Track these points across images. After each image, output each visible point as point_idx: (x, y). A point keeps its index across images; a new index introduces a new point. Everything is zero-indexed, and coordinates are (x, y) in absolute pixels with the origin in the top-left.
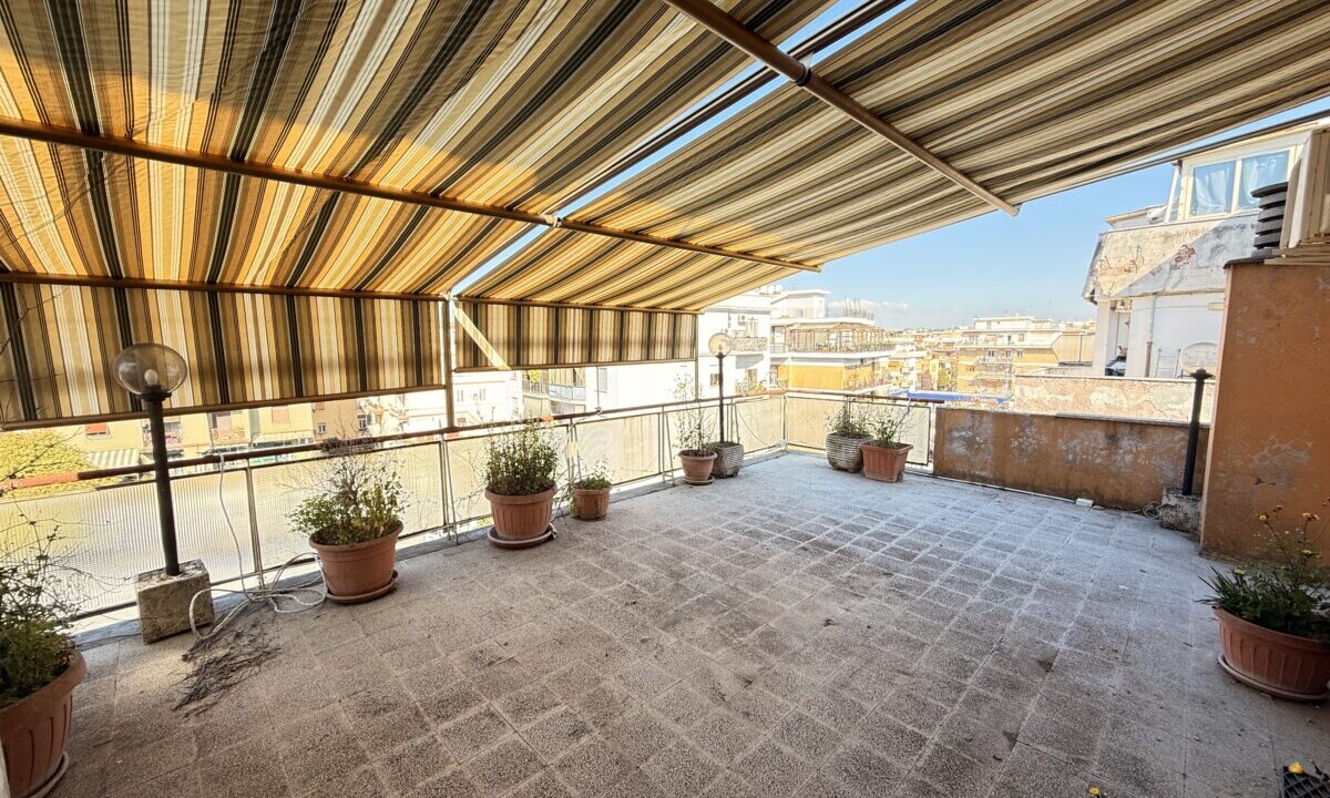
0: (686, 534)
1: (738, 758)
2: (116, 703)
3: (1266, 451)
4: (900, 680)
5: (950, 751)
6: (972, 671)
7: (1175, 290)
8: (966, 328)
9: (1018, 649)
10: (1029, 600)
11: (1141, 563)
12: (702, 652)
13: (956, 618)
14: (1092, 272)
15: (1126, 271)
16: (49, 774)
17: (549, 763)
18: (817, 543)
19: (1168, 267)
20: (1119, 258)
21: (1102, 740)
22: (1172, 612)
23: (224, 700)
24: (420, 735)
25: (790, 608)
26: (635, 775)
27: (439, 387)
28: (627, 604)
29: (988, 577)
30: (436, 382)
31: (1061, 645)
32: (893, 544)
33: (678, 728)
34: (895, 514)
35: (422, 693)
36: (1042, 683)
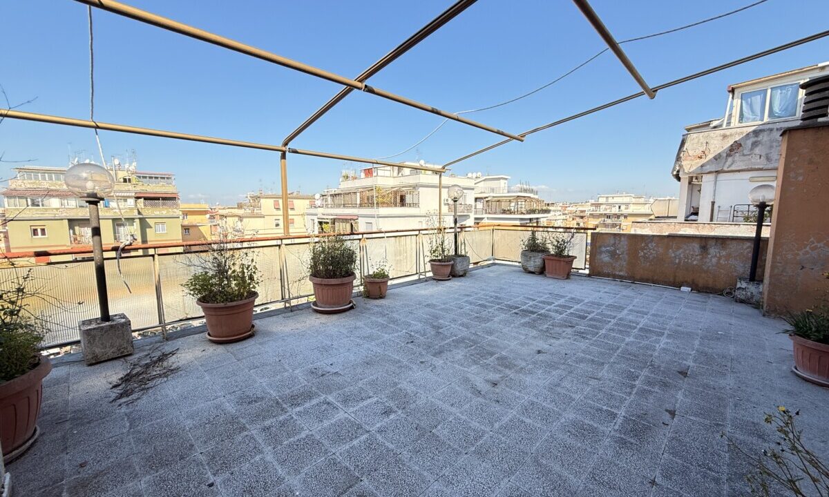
0: (439, 306)
1: (497, 425)
2: (70, 398)
3: (808, 249)
4: (592, 382)
5: (634, 420)
6: (637, 377)
7: (730, 169)
8: (593, 201)
9: (663, 365)
10: (664, 340)
11: (728, 320)
12: (461, 368)
13: (621, 349)
14: (678, 158)
15: (699, 157)
16: (27, 437)
17: (371, 430)
18: (523, 310)
19: (725, 155)
20: (694, 150)
21: (729, 413)
22: (755, 345)
23: (145, 397)
24: (281, 415)
25: (513, 344)
26: (430, 436)
28: (408, 343)
29: (635, 328)
31: (690, 363)
32: (572, 311)
33: (453, 410)
34: (570, 296)
35: (279, 391)
36: (684, 383)
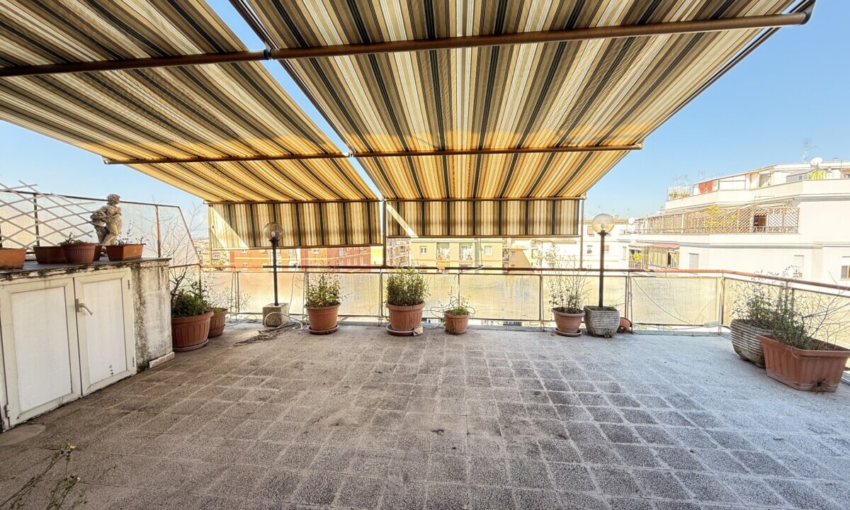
27: (380, 245)
30: (378, 242)
